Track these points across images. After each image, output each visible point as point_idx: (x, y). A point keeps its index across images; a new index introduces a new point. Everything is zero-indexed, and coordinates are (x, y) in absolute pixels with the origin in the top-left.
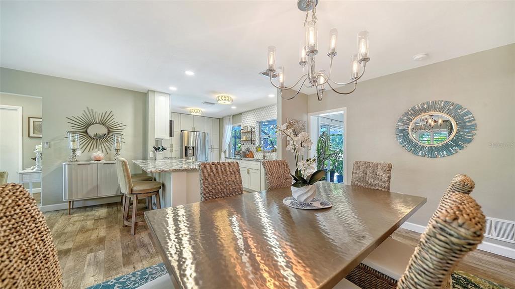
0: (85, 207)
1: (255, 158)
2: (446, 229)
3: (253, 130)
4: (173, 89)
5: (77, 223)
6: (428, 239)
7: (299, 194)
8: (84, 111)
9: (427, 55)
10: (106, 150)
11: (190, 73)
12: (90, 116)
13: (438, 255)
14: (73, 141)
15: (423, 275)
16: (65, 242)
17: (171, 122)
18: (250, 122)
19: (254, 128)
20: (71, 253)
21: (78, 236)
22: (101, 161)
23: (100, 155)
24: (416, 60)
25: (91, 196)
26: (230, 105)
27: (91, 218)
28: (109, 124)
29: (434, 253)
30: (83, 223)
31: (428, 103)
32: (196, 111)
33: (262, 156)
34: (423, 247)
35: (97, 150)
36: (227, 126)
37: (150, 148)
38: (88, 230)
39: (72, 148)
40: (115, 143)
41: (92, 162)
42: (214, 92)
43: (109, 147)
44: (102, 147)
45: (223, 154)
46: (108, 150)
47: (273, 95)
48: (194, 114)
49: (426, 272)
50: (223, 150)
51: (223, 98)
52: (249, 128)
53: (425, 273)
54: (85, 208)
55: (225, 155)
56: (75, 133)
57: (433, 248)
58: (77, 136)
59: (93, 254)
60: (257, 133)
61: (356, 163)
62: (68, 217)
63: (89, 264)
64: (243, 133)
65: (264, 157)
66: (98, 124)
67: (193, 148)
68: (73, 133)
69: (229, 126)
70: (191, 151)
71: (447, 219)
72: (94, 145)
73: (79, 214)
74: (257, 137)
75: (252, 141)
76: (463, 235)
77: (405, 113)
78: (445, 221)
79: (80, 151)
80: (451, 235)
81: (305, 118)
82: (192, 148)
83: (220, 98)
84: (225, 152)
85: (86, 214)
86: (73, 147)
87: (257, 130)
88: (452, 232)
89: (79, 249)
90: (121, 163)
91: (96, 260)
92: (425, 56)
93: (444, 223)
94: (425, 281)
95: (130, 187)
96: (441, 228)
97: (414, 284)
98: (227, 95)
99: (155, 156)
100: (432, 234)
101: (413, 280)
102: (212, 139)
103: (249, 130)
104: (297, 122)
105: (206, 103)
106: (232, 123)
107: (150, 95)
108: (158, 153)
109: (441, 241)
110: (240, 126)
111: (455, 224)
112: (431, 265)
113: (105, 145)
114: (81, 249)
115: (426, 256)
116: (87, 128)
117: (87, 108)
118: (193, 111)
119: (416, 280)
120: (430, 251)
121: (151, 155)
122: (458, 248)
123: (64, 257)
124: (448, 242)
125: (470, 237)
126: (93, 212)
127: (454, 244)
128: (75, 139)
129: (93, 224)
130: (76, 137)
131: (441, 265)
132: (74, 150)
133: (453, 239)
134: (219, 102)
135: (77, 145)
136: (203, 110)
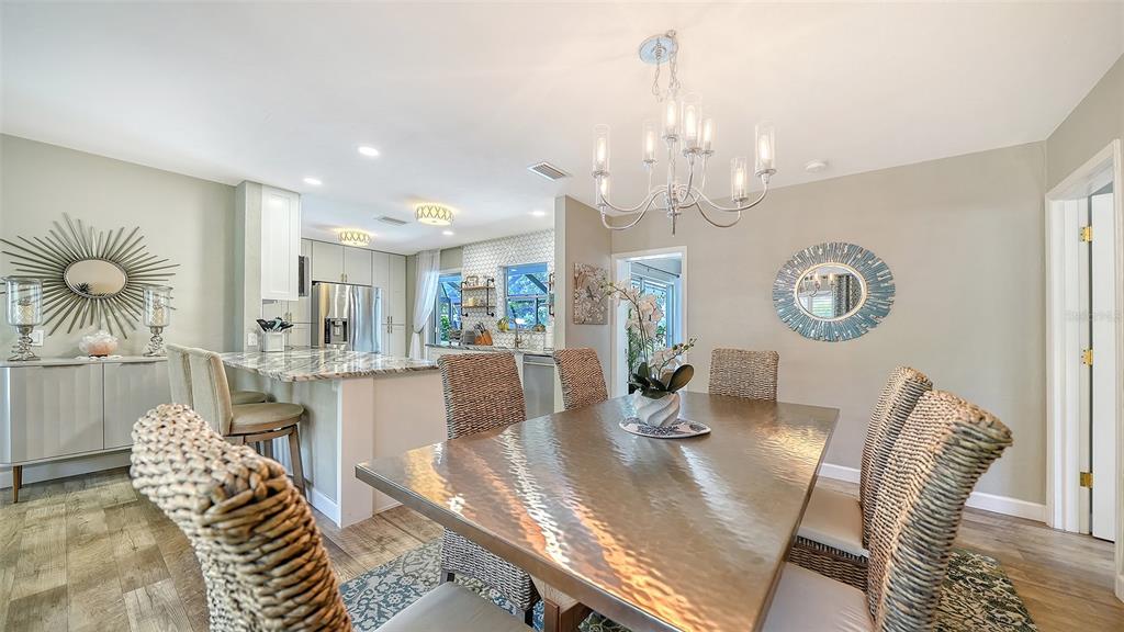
0: (61, 481)
1: (495, 345)
2: (973, 432)
3: (491, 285)
4: (313, 182)
5: (52, 522)
6: (947, 449)
7: (654, 411)
8: (56, 223)
9: (826, 163)
10: (121, 327)
11: (369, 151)
12: (72, 237)
13: (963, 468)
14: (25, 303)
15: (943, 498)
16: (37, 572)
17: (302, 259)
18: (482, 266)
19: (493, 280)
20: (73, 598)
21: (71, 555)
22: (109, 357)
23: (107, 341)
24: (809, 171)
25: (85, 450)
26: (445, 228)
27: (88, 505)
28: (131, 259)
29: (957, 466)
30: (72, 520)
31: (824, 246)
32: (356, 236)
33: (512, 342)
34: (940, 461)
35: (93, 327)
36: (427, 274)
37: (250, 323)
38: (96, 538)
39: (18, 321)
40: (151, 309)
41: (84, 359)
42: (414, 198)
43: (129, 322)
44: (108, 321)
45: (416, 337)
46: (127, 328)
47: (543, 213)
48: (351, 243)
49: (947, 494)
50: (416, 328)
51: (434, 212)
52: (481, 280)
53: (944, 495)
54: (60, 483)
55: (422, 341)
56: (30, 283)
57: (956, 459)
58: (34, 291)
59: (140, 591)
60: (499, 291)
61: (716, 351)
62: (14, 509)
63: (141, 617)
64: (466, 290)
65: (517, 343)
66: (97, 258)
67: (345, 323)
68: (24, 281)
69: (433, 274)
70: (338, 331)
71: (972, 419)
72: (85, 314)
73: (49, 500)
74: (501, 299)
75: (488, 309)
76: (995, 437)
77: (789, 262)
78: (970, 422)
79: (41, 332)
80: (980, 439)
81: (606, 263)
82: (341, 323)
83: (426, 211)
84: (421, 332)
85: (71, 497)
86: (24, 319)
87: (498, 285)
88: (981, 435)
89: (91, 586)
90: (204, 360)
91: (155, 605)
92: (822, 165)
93: (969, 425)
94: (946, 505)
95: (226, 419)
96: (965, 432)
97: (930, 513)
98: (443, 206)
99: (262, 341)
100: (952, 442)
101: (928, 508)
102: (388, 303)
103: (480, 285)
104: (593, 270)
105: (386, 219)
106: (438, 268)
107: (249, 192)
108: (269, 334)
109: (964, 448)
110: (460, 274)
111: (982, 424)
112: (953, 483)
113: (117, 314)
114: (97, 583)
115: (947, 472)
116: (64, 269)
117: (66, 216)
118: (349, 236)
119: (933, 507)
120: (951, 465)
121: (250, 339)
122: (986, 455)
123: (54, 612)
124: (976, 448)
125: (1001, 439)
126: (90, 492)
127: (982, 450)
128: (30, 297)
129: (106, 521)
130: (32, 292)
131: (966, 480)
132: (25, 329)
133: (983, 444)
134: (420, 220)
135: (35, 314)
136: (372, 235)
